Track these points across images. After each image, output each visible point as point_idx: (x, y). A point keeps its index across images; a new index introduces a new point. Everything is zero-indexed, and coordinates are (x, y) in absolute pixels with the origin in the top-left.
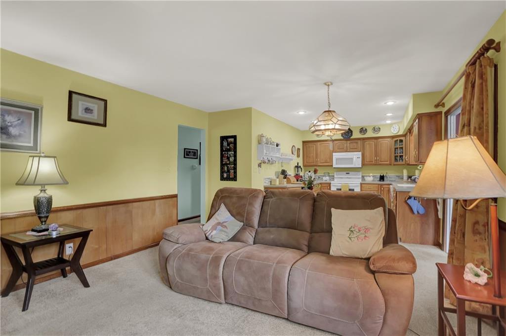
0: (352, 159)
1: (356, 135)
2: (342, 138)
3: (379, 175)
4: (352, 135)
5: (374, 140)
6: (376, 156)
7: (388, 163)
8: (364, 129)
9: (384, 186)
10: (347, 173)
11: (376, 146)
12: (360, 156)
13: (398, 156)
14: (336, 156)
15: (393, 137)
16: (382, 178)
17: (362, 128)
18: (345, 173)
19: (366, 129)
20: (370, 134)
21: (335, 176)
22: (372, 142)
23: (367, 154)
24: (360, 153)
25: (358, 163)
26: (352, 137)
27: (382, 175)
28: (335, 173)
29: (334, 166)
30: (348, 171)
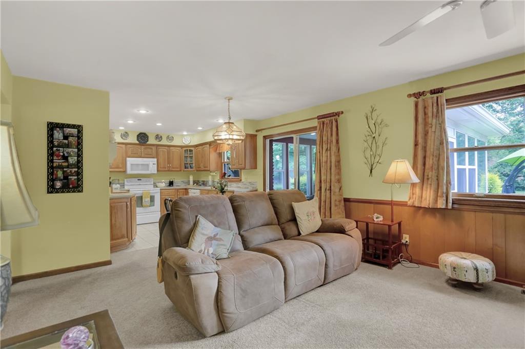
0: (148, 165)
1: (152, 141)
2: (137, 142)
3: (169, 181)
4: (148, 141)
5: (166, 148)
6: (169, 163)
7: (178, 169)
8: (159, 136)
9: (180, 191)
10: (138, 180)
11: (169, 153)
12: (156, 163)
13: (187, 164)
14: (130, 161)
15: (182, 147)
16: (171, 183)
17: (157, 135)
18: (137, 179)
19: (161, 137)
20: (164, 142)
21: (126, 183)
22: (165, 149)
23: (161, 160)
24: (156, 159)
25: (153, 169)
26: (148, 143)
27: (171, 180)
28: (125, 180)
29: (129, 171)
30: (139, 177)
